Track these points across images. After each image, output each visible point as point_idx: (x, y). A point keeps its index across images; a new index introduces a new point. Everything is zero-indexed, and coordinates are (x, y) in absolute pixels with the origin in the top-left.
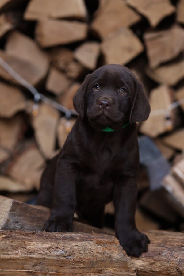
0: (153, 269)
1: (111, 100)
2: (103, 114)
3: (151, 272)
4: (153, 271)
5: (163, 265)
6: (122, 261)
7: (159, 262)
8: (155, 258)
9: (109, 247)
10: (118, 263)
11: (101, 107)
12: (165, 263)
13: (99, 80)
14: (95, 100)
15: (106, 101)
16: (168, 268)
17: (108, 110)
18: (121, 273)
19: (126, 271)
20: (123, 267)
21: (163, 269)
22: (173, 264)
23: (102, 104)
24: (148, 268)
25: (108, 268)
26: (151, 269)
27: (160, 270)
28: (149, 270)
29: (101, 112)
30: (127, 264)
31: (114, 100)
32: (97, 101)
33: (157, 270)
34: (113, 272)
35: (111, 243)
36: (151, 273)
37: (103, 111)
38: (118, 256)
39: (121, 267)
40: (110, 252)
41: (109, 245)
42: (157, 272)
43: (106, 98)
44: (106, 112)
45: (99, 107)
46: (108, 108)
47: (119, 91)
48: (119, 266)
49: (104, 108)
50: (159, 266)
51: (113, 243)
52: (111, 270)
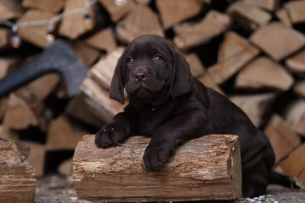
0: (113, 169)
1: (146, 70)
2: (141, 87)
3: (111, 173)
4: (113, 172)
5: (126, 164)
6: (18, 167)
7: (120, 161)
8: (116, 157)
9: (5, 153)
10: (14, 169)
11: (137, 80)
12: (128, 160)
13: (131, 52)
14: (131, 74)
15: (141, 72)
16: (131, 166)
17: (145, 82)
18: (19, 180)
19: (25, 177)
20: (21, 173)
21: (125, 167)
22: (137, 160)
23: (137, 77)
24: (108, 169)
25: (3, 175)
26: (111, 169)
27: (122, 169)
28: (110, 170)
29: (138, 85)
30: (24, 170)
31: (149, 69)
32: (133, 74)
33: (118, 169)
34: (10, 179)
35: (7, 149)
36: (111, 175)
37: (141, 84)
38: (14, 162)
39: (18, 174)
40: (5, 159)
41: (4, 151)
42: (119, 172)
43: (140, 70)
44: (143, 84)
45: (136, 81)
46: (144, 79)
47: (153, 60)
48: (16, 173)
49: (140, 80)
50: (121, 165)
51: (10, 149)
52: (7, 177)
